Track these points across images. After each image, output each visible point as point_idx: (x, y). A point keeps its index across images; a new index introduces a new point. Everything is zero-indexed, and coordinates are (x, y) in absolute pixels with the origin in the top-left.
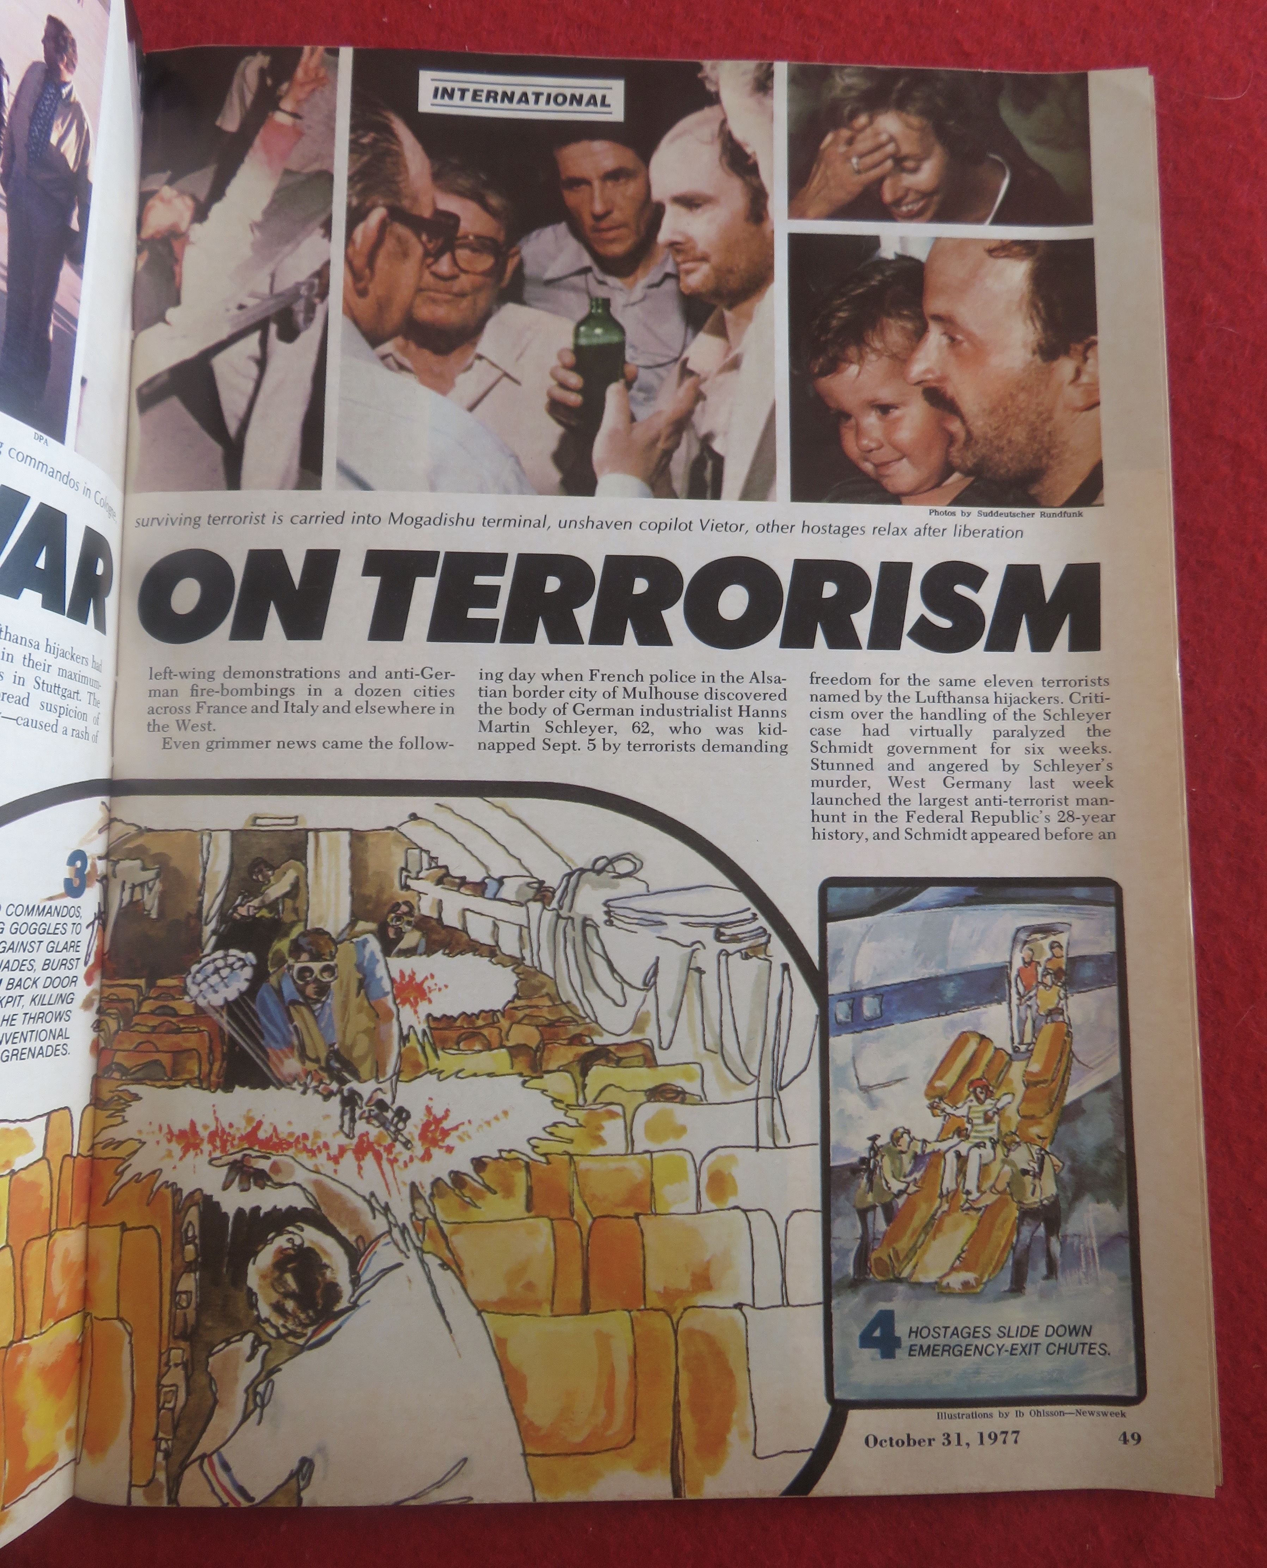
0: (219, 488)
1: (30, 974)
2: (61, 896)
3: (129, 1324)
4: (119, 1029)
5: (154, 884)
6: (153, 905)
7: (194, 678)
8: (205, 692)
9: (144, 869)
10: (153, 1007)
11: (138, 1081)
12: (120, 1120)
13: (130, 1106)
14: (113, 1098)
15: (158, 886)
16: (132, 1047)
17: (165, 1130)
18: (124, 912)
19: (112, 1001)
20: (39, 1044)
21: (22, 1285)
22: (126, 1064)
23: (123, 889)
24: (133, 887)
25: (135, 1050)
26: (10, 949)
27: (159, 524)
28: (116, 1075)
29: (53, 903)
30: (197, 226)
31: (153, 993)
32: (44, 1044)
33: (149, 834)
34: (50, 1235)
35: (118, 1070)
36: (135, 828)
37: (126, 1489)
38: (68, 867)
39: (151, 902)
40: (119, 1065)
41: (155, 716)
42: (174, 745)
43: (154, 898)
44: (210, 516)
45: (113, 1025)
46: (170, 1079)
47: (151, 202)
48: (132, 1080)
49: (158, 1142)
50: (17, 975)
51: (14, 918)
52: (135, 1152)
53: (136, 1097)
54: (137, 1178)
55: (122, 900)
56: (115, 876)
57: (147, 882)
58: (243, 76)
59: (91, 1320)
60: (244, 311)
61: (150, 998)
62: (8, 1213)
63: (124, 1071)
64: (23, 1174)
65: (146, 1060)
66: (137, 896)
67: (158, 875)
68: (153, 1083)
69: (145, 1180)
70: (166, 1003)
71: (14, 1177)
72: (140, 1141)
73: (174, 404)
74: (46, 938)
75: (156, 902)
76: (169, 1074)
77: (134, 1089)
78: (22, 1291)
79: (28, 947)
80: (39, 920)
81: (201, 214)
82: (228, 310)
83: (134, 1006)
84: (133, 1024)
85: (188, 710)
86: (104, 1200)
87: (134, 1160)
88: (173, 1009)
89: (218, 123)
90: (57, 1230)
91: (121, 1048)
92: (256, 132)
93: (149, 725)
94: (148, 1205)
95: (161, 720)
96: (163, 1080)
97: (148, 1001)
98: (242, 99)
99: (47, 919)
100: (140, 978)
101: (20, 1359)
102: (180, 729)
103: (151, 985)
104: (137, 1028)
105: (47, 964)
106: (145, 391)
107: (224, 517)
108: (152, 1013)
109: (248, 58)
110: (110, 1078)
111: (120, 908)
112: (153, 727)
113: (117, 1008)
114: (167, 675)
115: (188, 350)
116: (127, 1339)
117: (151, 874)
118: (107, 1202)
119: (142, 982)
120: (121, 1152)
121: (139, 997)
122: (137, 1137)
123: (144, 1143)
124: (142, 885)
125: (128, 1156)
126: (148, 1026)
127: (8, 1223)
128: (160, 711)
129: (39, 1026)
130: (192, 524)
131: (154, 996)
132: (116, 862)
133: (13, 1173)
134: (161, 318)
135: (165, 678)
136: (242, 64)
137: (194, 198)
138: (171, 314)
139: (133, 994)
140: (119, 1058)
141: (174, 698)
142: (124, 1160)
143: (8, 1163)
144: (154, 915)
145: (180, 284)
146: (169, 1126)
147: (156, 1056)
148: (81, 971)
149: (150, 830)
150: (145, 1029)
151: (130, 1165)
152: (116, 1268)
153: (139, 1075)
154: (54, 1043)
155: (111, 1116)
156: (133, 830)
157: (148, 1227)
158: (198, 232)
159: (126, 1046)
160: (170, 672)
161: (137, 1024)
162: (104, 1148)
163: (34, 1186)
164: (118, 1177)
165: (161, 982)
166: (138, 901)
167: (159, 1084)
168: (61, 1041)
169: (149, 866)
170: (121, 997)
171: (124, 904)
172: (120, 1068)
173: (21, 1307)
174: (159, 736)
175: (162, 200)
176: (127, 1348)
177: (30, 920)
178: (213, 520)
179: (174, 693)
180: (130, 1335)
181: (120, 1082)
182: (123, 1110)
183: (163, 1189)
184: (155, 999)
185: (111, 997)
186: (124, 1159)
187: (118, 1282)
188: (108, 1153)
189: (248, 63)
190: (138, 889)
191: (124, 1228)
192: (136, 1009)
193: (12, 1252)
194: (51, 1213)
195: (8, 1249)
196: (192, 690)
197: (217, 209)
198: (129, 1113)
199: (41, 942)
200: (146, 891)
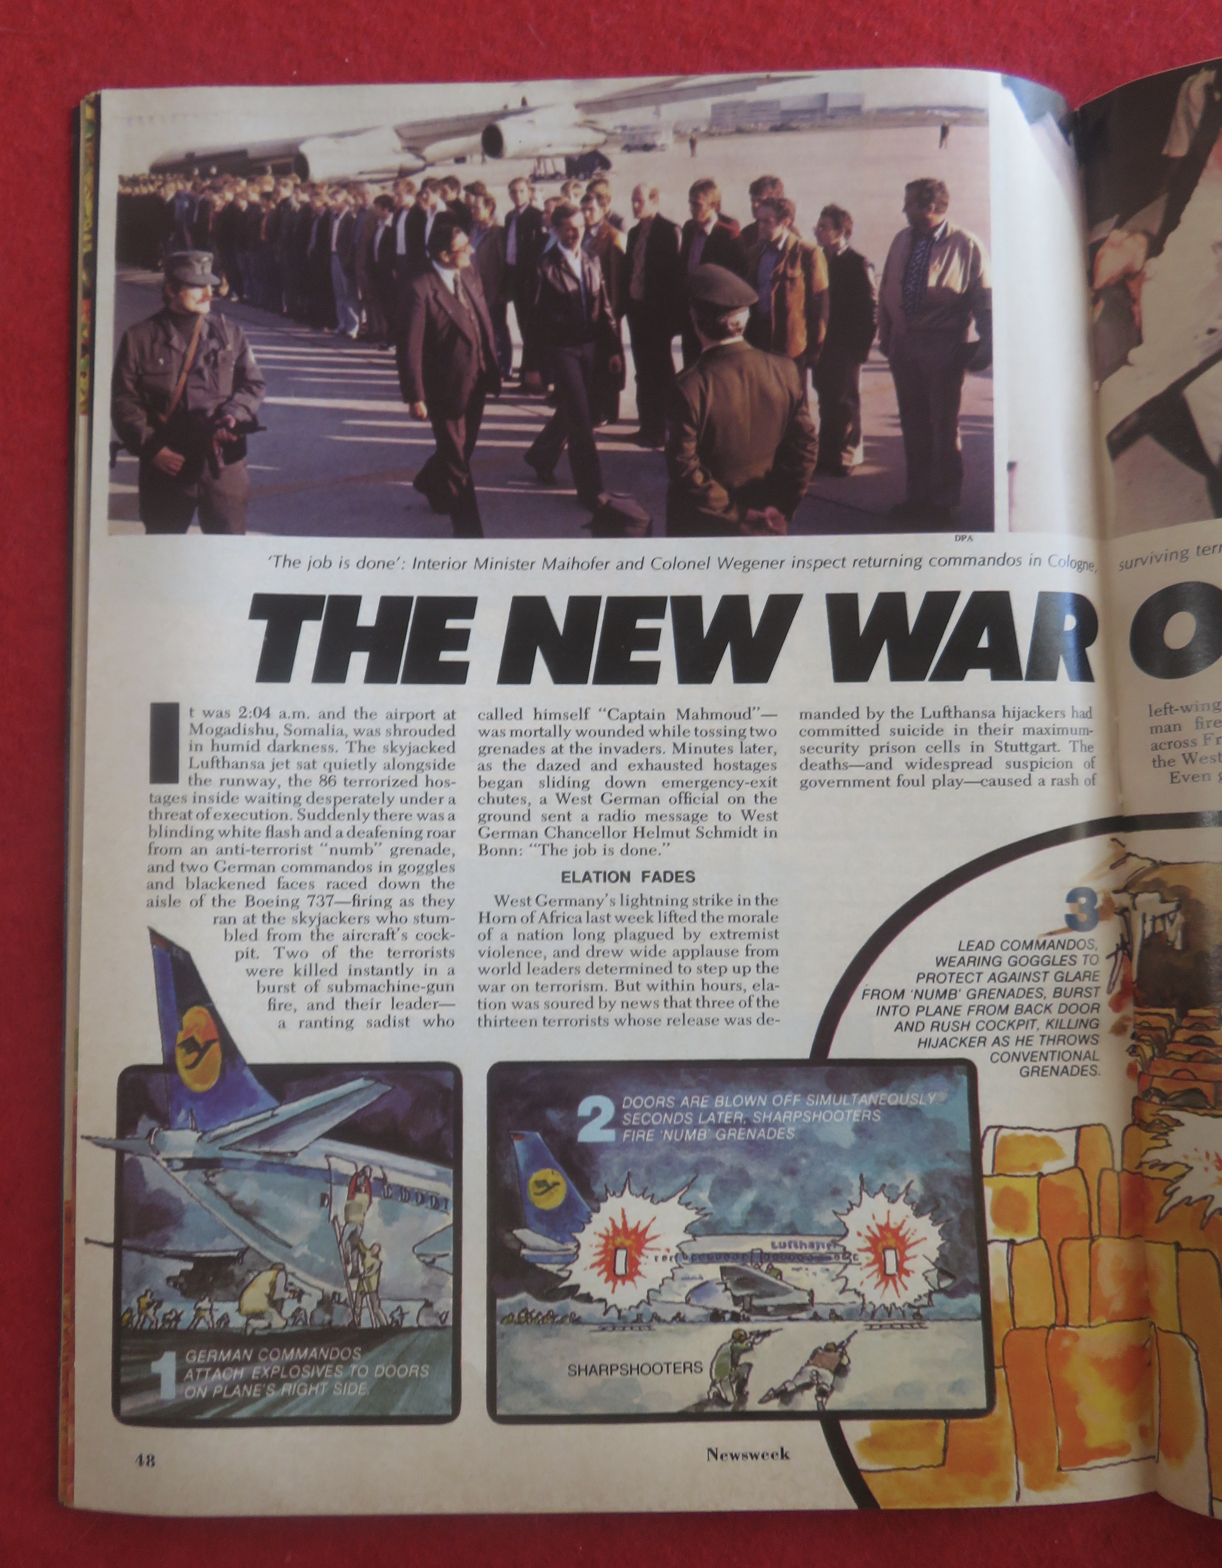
0: (1206, 517)
1: (1041, 1001)
2: (1064, 931)
3: (1194, 1341)
4: (1154, 1055)
5: (1175, 916)
6: (1176, 937)
7: (1197, 710)
8: (1211, 724)
9: (1163, 901)
10: (1187, 1037)
11: (1180, 1108)
12: (1163, 1143)
13: (1173, 1130)
14: (1154, 1121)
15: (1180, 918)
16: (1169, 1074)
17: (1213, 1157)
18: (1147, 943)
19: (1145, 1028)
20: (1062, 1064)
21: (1062, 1277)
22: (1164, 1089)
23: (1144, 921)
24: (1154, 919)
25: (1172, 1077)
26: (1011, 978)
27: (1144, 564)
28: (1156, 1099)
29: (1056, 938)
30: (1153, 261)
31: (1186, 1023)
32: (1069, 1065)
33: (1165, 867)
34: (1093, 1239)
35: (1158, 1095)
36: (1150, 862)
37: (1207, 1501)
38: (1068, 904)
39: (1174, 934)
40: (1157, 1090)
41: (1159, 752)
42: (1182, 780)
43: (1177, 929)
44: (1198, 548)
45: (1148, 1052)
46: (1213, 1108)
47: (1101, 251)
48: (1174, 1106)
49: (1206, 1169)
50: (1025, 1002)
51: (1010, 953)
52: (1183, 1176)
53: (1179, 1123)
54: (1188, 1201)
55: (1144, 932)
56: (1135, 908)
57: (1167, 915)
58: (1188, 98)
59: (1155, 1330)
60: (1213, 335)
61: (1181, 1027)
62: (1038, 1210)
63: (1164, 1097)
64: (1052, 1178)
65: (1186, 1087)
66: (1159, 928)
67: (1179, 907)
68: (1195, 1110)
69: (1196, 1205)
70: (1200, 1033)
71: (1043, 1180)
72: (1187, 1166)
73: (1148, 444)
74: (1053, 970)
75: (1179, 934)
76: (1212, 1103)
77: (1175, 1114)
78: (1063, 1283)
79: (1032, 977)
80: (1041, 953)
81: (1155, 247)
82: (1196, 337)
83: (1167, 1035)
84: (1167, 1051)
85: (1195, 743)
86: (1155, 1218)
87: (1183, 1183)
88: (1210, 1039)
89: (1165, 152)
90: (1100, 1235)
91: (1157, 1073)
92: (1209, 151)
93: (1154, 761)
94: (1202, 1228)
95: (1167, 755)
96: (1206, 1108)
97: (1181, 1031)
98: (1189, 121)
99: (1051, 952)
100: (1170, 1007)
101: (1066, 1342)
102: (1187, 762)
103: (1183, 1014)
104: (1172, 1056)
105: (1058, 992)
106: (1115, 436)
107: (1214, 547)
108: (1187, 1042)
109: (1190, 79)
110: (1150, 1101)
111: (1143, 939)
112: (1158, 762)
113: (1149, 1036)
114: (1168, 710)
115: (1157, 386)
116: (1193, 1356)
117: (1170, 907)
118: (1159, 1220)
119: (1173, 1012)
120: (1169, 1174)
121: (1171, 1026)
122: (1183, 1160)
123: (1191, 1168)
124: (1163, 917)
125: (1176, 1178)
126: (1182, 1054)
127: (1039, 1219)
128: (1163, 746)
129: (1061, 1047)
130: (1179, 558)
131: (1187, 1025)
132: (1135, 896)
133: (1041, 1175)
134: (1124, 361)
135: (1166, 714)
136: (1185, 85)
137: (1146, 233)
138: (1134, 354)
139: (1165, 1023)
140: (1157, 1083)
141: (1178, 733)
142: (1172, 1183)
143: (1034, 1166)
144: (1178, 946)
145: (1140, 322)
146: (1217, 1155)
147: (1195, 1085)
148: (1104, 998)
149: (1165, 864)
150: (1180, 1058)
151: (1179, 1188)
152: (1175, 1286)
153: (1179, 1101)
154: (1080, 1064)
155: (1154, 1138)
156: (1148, 864)
157: (1204, 1250)
158: (1154, 263)
159: (1163, 1073)
160: (1171, 707)
161: (1172, 1052)
162: (1151, 1167)
163: (1067, 1192)
164: (1167, 1198)
165: (1193, 1012)
166: (1161, 932)
167: (1201, 1112)
168: (1088, 1062)
169: (1167, 898)
170: (1154, 1025)
171: (1147, 935)
172: (1159, 1093)
173: (1063, 1296)
174: (1166, 771)
175: (1113, 245)
176: (1194, 1364)
177: (1029, 953)
178: (1202, 551)
179: (1178, 727)
180: (1197, 1353)
181: (1160, 1107)
182: (1166, 1134)
183: (1217, 1215)
184: (1188, 1028)
185: (1143, 1024)
186: (1171, 1181)
187: (1178, 1299)
188: (1155, 1173)
189: (1191, 82)
190: (1159, 922)
191: (1178, 1247)
192: (1169, 1037)
193: (1046, 1245)
194: (1090, 1220)
195: (1041, 1242)
196: (1197, 722)
197: (1173, 240)
198: (1172, 1137)
199: (1046, 973)
200: (1168, 924)
